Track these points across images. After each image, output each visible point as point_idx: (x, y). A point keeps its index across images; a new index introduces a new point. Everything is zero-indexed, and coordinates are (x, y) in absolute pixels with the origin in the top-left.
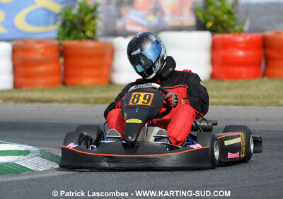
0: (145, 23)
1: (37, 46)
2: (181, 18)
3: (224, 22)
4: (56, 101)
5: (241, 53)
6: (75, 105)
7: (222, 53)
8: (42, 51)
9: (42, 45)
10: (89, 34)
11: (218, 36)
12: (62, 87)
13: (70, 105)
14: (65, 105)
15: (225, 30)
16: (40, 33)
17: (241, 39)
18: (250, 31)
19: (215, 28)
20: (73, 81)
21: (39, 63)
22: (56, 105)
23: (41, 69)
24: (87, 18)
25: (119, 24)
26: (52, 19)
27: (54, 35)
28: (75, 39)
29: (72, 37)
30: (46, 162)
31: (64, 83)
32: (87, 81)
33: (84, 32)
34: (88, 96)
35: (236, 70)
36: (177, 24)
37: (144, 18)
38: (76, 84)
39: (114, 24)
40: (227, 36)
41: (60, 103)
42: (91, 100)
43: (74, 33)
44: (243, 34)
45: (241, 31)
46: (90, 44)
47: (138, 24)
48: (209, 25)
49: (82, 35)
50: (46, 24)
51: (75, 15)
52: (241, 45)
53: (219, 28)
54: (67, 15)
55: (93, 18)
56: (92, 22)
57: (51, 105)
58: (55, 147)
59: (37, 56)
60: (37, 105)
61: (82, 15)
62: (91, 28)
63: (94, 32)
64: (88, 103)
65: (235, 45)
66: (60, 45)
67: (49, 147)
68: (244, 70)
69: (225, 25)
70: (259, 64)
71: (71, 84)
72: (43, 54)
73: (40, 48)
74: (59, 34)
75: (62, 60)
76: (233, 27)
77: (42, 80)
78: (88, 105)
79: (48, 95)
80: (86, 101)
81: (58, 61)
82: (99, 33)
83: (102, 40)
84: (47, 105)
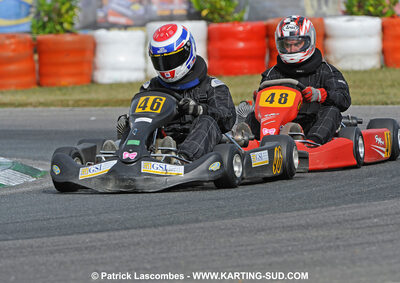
0: (129, 13)
1: (8, 42)
2: (171, 7)
3: (221, 9)
4: (31, 104)
5: (241, 45)
6: (52, 108)
7: (219, 45)
8: (13, 47)
9: (13, 40)
10: (66, 26)
11: (214, 25)
12: (37, 88)
13: (46, 109)
14: (40, 108)
15: (223, 19)
16: (11, 27)
17: (241, 29)
18: (249, 19)
19: (210, 17)
20: (50, 81)
21: (10, 61)
22: (30, 109)
23: (13, 67)
24: (64, 9)
25: (100, 14)
26: (24, 10)
27: (27, 28)
28: (50, 33)
29: (47, 30)
30: (18, 174)
31: (39, 84)
32: (65, 81)
33: (61, 24)
34: (67, 97)
35: (236, 64)
36: (167, 13)
37: (128, 8)
38: (53, 85)
39: (95, 15)
40: (224, 25)
41: (35, 106)
42: (71, 103)
43: (50, 25)
44: (243, 23)
45: (241, 19)
46: (68, 38)
47: (122, 15)
48: (204, 13)
49: (58, 27)
50: (18, 16)
51: (50, 6)
52: (242, 36)
53: (216, 16)
54: (40, 5)
55: (71, 8)
56: (71, 13)
57: (25, 109)
58: (29, 158)
59: (9, 54)
60: (8, 109)
61: (58, 5)
62: (69, 19)
63: (72, 24)
64: (68, 106)
65: (235, 36)
66: (34, 39)
67: (22, 158)
68: (245, 64)
69: (223, 13)
70: (263, 57)
71: (48, 85)
72: (14, 50)
73: (11, 44)
74: (32, 27)
75: (36, 57)
76: (231, 14)
77: (13, 81)
78: (67, 109)
79: (20, 97)
80: (64, 104)
81: (32, 58)
82: (77, 25)
83: (82, 33)
84: (19, 109)
